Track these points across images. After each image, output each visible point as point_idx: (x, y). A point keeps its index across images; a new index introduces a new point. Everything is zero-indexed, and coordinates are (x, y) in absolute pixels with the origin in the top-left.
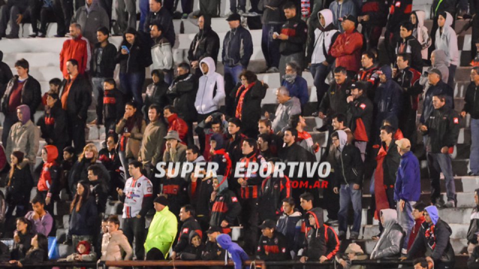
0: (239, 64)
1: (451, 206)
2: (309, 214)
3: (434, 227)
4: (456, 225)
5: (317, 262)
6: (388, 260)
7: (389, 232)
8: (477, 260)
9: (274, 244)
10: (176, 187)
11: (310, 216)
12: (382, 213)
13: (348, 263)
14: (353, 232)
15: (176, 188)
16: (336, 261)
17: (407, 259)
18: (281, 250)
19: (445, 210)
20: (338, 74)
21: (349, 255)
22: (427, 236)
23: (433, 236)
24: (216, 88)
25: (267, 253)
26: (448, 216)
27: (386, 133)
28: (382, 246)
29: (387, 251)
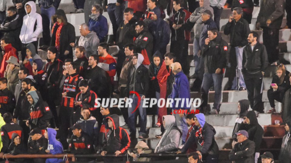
0: (52, 6)
1: (215, 114)
2: (108, 119)
3: (202, 129)
4: (219, 127)
5: (114, 155)
6: (168, 154)
7: (169, 133)
8: (236, 154)
9: (81, 142)
10: (6, 97)
11: (109, 120)
12: (164, 118)
13: (138, 155)
14: (141, 133)
15: (5, 99)
16: (128, 154)
17: (182, 153)
18: (87, 146)
19: (210, 116)
20: (127, 13)
21: (138, 150)
22: (197, 136)
23: (201, 136)
24: (36, 24)
25: (76, 148)
26: (213, 120)
27: (169, 59)
28: (163, 143)
29: (167, 147)
